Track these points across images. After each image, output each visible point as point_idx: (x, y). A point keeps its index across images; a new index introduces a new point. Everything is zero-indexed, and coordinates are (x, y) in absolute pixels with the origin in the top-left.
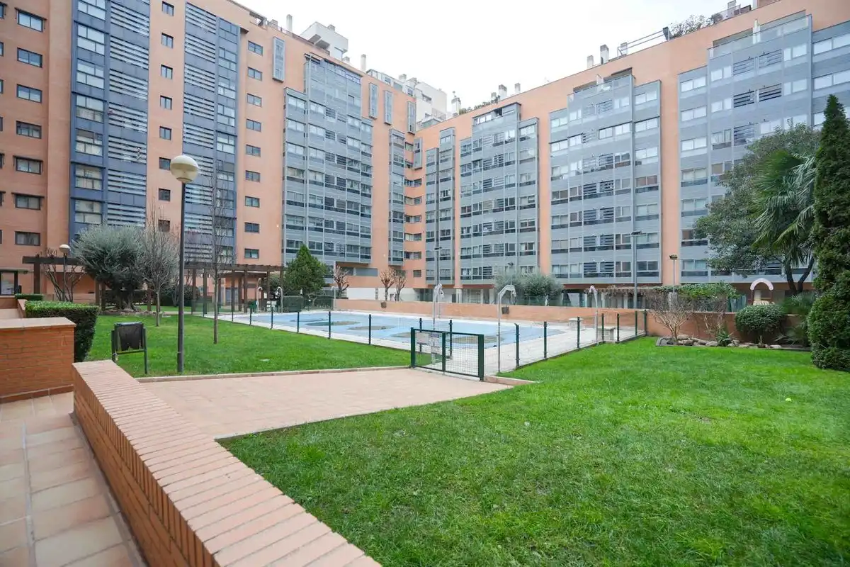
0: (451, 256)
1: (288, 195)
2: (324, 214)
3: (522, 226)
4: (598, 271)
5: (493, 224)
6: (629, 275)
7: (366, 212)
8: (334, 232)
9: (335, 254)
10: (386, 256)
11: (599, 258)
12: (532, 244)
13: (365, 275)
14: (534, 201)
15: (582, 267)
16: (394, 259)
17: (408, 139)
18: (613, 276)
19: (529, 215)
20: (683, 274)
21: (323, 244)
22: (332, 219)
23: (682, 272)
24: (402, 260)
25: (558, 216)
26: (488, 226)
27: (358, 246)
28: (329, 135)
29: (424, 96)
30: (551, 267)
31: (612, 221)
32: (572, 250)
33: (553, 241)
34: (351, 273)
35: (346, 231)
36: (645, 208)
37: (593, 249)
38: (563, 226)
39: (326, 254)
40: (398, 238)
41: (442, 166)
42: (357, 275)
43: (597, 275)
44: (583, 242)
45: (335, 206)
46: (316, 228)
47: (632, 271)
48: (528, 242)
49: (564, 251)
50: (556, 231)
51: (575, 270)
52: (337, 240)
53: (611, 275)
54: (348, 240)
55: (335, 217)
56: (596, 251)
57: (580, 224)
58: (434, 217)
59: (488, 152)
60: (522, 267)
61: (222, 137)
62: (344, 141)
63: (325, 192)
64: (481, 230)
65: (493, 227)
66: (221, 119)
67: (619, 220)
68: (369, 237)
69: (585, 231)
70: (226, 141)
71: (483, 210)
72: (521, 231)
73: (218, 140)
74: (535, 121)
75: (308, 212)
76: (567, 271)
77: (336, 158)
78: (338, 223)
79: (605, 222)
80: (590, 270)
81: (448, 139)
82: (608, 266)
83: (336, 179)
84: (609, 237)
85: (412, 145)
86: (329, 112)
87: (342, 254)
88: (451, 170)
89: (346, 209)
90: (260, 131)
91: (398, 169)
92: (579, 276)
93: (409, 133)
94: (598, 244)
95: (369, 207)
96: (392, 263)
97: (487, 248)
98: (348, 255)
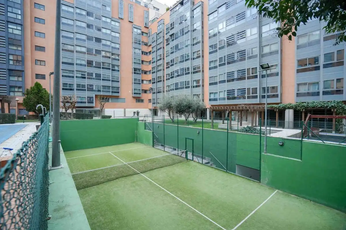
0: (162, 91)
1: (62, 59)
2: (87, 69)
3: (194, 70)
4: (236, 96)
5: (179, 70)
6: (256, 97)
7: (116, 68)
8: (94, 78)
9: (95, 91)
10: (130, 92)
11: (236, 86)
12: (199, 80)
13: (118, 102)
14: (200, 54)
15: (226, 93)
16: (135, 93)
17: (145, 30)
18: (245, 99)
19: (198, 62)
20: (298, 95)
21: (86, 86)
22: (92, 72)
23: (297, 93)
24: (140, 94)
25: (213, 61)
26: (177, 71)
27: (110, 87)
28: (89, 26)
29: (154, 7)
30: (209, 94)
31: (245, 59)
32: (221, 82)
33: (210, 77)
34: (108, 101)
35: (102, 78)
36: (268, 47)
37: (233, 80)
38: (215, 67)
39: (88, 90)
40: (137, 82)
41: (159, 42)
42: (112, 102)
43: (234, 98)
44: (226, 76)
45: (94, 65)
46: (82, 77)
47: (258, 94)
48: (197, 79)
49: (216, 83)
50: (212, 70)
51: (222, 95)
52: (95, 83)
53: (244, 98)
54: (102, 83)
55: (94, 71)
56: (235, 82)
57: (224, 64)
58: (155, 70)
59: (177, 29)
60: (194, 95)
61: (11, 25)
62: (99, 30)
63: (87, 57)
64: (174, 74)
65: (179, 72)
66: (9, 14)
67: (250, 58)
68: (118, 82)
69: (228, 69)
70: (15, 27)
71: (174, 63)
72: (194, 73)
73: (9, 27)
74: (200, 3)
75: (75, 68)
76: (217, 96)
77: (94, 39)
78: (96, 74)
79: (241, 60)
80: (231, 95)
81: (161, 26)
82: (243, 91)
83: (94, 51)
84: (243, 71)
85: (147, 34)
86: (89, 14)
87: (99, 91)
88: (162, 43)
89: (102, 67)
90: (44, 24)
91: (137, 46)
92: (224, 99)
93: (145, 27)
94: (236, 76)
95: (118, 66)
96: (134, 95)
97: (177, 84)
98: (103, 91)
